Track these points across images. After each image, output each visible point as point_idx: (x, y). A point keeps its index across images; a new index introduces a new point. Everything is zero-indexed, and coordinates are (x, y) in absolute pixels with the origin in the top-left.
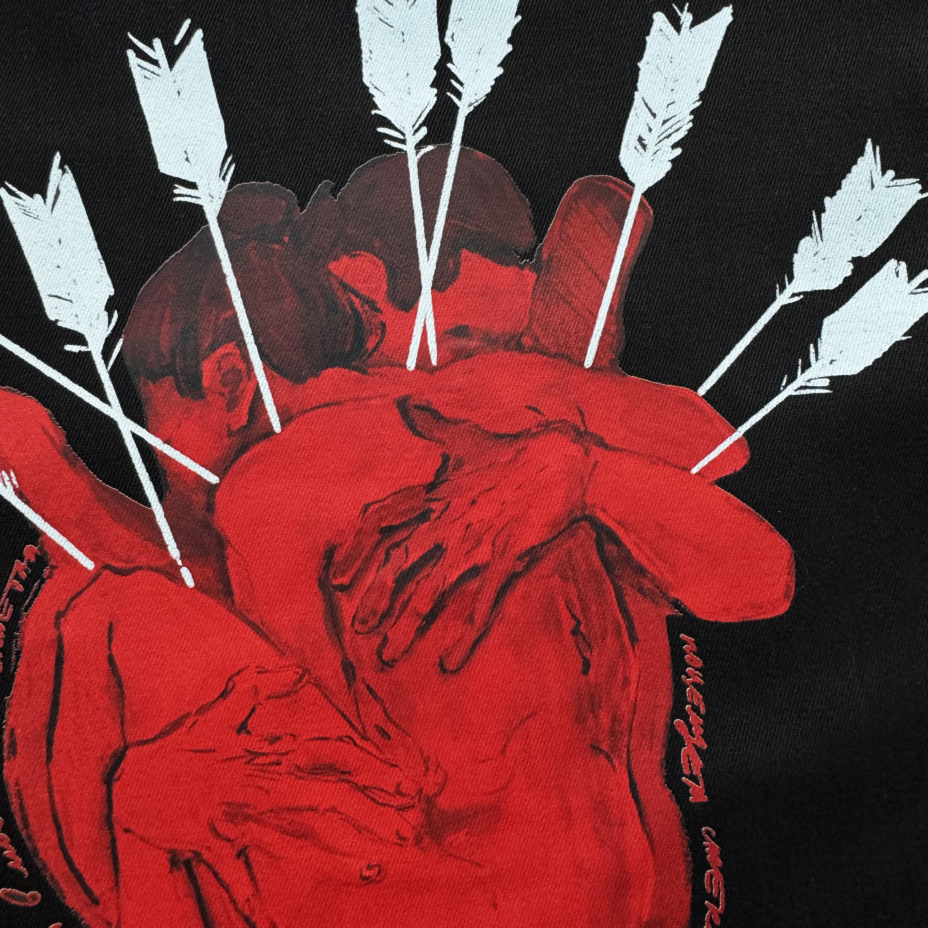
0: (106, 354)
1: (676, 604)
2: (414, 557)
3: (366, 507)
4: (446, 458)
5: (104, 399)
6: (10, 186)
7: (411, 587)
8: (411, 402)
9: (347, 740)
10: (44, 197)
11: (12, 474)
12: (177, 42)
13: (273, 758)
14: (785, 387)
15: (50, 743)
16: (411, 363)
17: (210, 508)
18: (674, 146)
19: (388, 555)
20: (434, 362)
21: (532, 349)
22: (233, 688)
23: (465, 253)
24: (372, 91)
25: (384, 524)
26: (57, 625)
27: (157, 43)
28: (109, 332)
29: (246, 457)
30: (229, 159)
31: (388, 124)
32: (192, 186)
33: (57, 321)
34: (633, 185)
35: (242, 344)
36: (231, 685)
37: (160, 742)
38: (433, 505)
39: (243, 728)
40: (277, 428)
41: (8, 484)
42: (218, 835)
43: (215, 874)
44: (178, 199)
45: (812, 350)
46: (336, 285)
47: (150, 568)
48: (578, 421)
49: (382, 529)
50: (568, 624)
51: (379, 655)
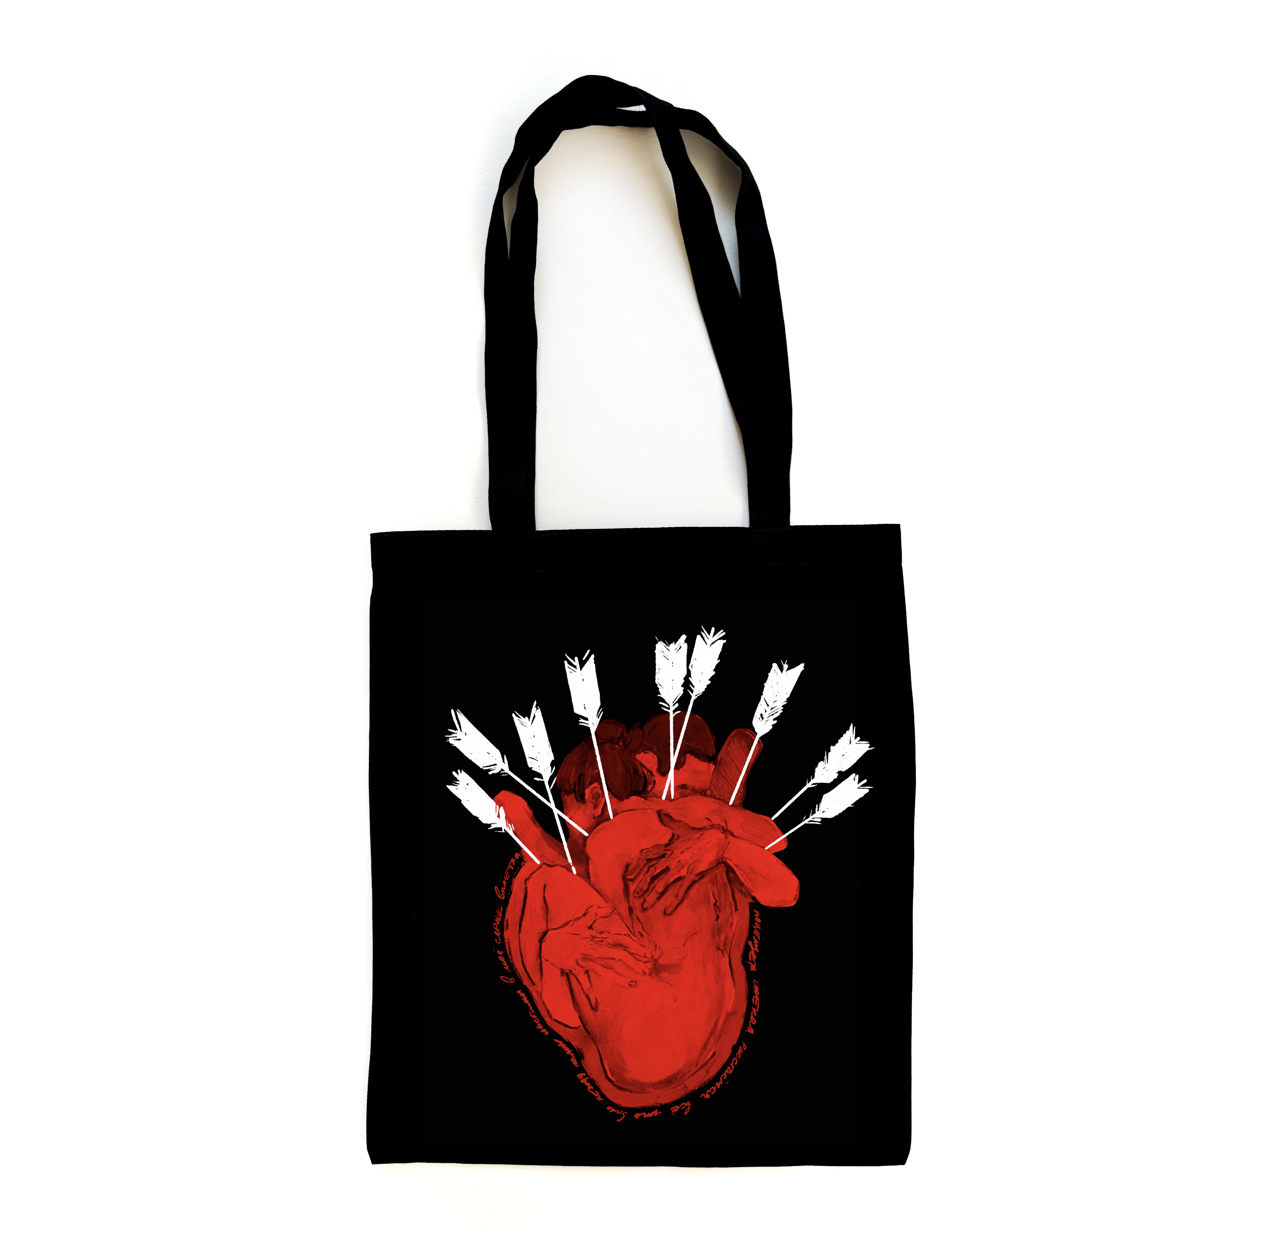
0: (550, 783)
1: (754, 898)
2: (658, 871)
3: (642, 850)
4: (673, 835)
5: (548, 800)
6: (516, 713)
7: (656, 882)
8: (662, 812)
9: (627, 935)
10: (529, 718)
11: (513, 825)
12: (584, 659)
13: (601, 939)
14: (804, 820)
15: (520, 926)
16: (664, 797)
17: (585, 845)
18: (774, 720)
19: (648, 870)
20: (672, 797)
21: (710, 796)
22: (588, 912)
23: (688, 755)
24: (659, 686)
25: (648, 858)
26: (525, 883)
27: (576, 658)
28: (551, 774)
29: (599, 827)
30: (601, 709)
31: (664, 701)
32: (586, 719)
33: (532, 768)
34: (756, 734)
35: (601, 784)
36: (587, 911)
37: (560, 930)
38: (667, 852)
39: (590, 927)
40: (612, 817)
41: (511, 829)
42: (579, 965)
43: (577, 979)
44: (580, 724)
45: (817, 806)
46: (638, 764)
47: (561, 866)
48: (724, 825)
49: (647, 859)
50: (712, 901)
51: (642, 906)
